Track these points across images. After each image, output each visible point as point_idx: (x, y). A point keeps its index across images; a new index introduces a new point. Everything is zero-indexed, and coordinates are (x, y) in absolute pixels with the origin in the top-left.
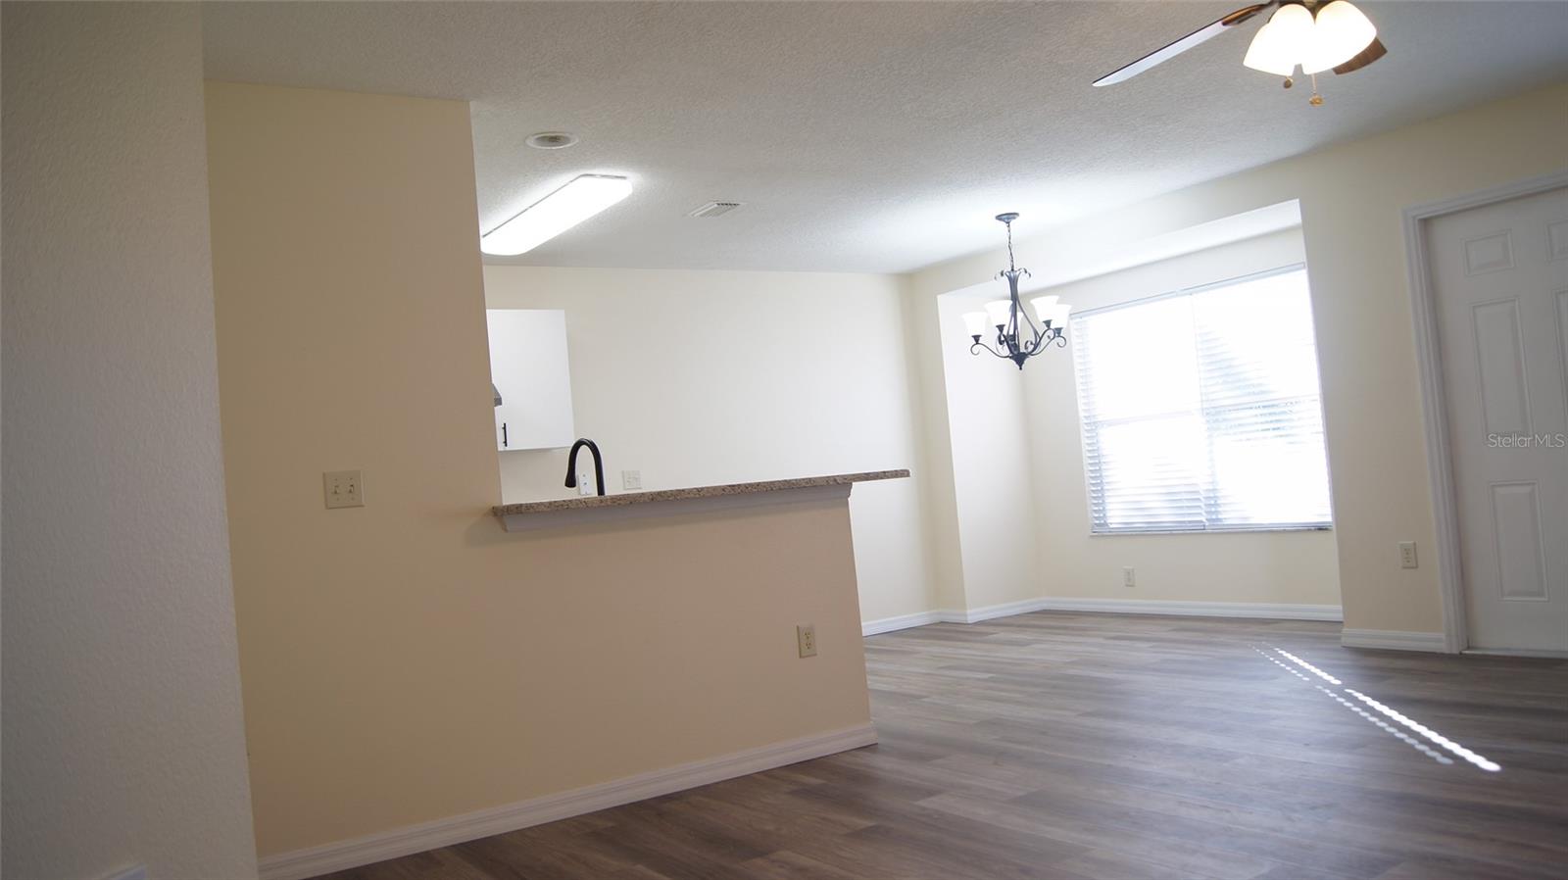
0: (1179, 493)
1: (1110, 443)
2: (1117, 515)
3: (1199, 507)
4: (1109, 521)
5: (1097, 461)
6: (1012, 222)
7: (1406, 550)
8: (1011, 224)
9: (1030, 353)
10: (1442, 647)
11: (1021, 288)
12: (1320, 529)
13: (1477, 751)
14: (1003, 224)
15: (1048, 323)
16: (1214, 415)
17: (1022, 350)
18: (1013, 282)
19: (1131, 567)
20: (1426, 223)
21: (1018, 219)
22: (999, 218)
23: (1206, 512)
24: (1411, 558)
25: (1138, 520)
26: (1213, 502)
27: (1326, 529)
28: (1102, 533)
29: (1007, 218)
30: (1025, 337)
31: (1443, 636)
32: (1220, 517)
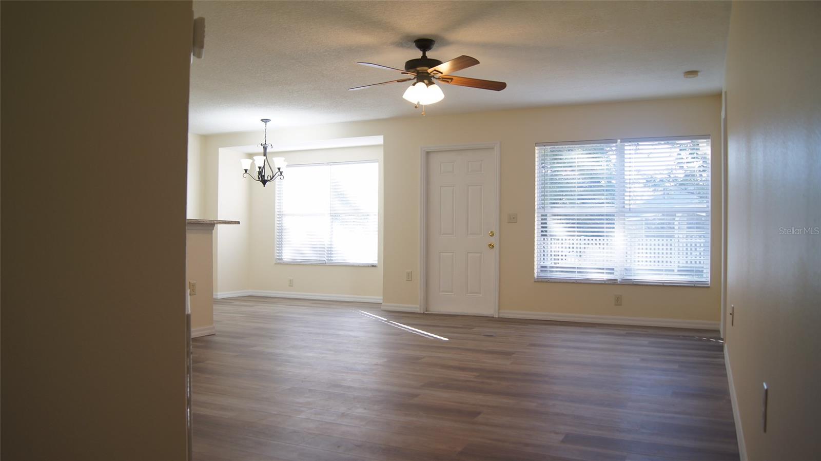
0: (316, 244)
1: (287, 222)
2: (288, 255)
3: (324, 254)
4: (283, 258)
5: (281, 230)
6: (268, 123)
7: (408, 274)
8: (267, 124)
9: (269, 181)
10: (418, 311)
11: (268, 151)
12: (373, 266)
13: (440, 336)
14: (263, 123)
15: (279, 169)
16: (334, 216)
17: (266, 178)
18: (265, 149)
19: (292, 278)
20: (428, 153)
21: (270, 122)
22: (262, 120)
23: (327, 257)
24: (410, 277)
25: (299, 258)
26: (330, 252)
27: (375, 266)
28: (280, 263)
29: (265, 121)
30: (267, 174)
31: (418, 306)
32: (332, 259)
